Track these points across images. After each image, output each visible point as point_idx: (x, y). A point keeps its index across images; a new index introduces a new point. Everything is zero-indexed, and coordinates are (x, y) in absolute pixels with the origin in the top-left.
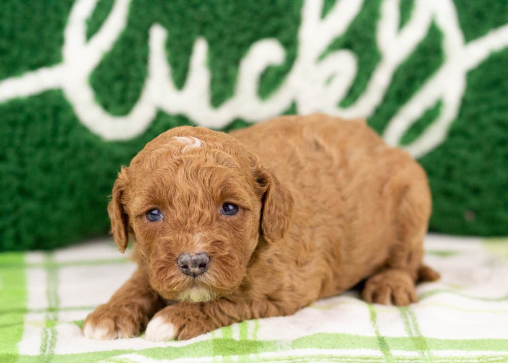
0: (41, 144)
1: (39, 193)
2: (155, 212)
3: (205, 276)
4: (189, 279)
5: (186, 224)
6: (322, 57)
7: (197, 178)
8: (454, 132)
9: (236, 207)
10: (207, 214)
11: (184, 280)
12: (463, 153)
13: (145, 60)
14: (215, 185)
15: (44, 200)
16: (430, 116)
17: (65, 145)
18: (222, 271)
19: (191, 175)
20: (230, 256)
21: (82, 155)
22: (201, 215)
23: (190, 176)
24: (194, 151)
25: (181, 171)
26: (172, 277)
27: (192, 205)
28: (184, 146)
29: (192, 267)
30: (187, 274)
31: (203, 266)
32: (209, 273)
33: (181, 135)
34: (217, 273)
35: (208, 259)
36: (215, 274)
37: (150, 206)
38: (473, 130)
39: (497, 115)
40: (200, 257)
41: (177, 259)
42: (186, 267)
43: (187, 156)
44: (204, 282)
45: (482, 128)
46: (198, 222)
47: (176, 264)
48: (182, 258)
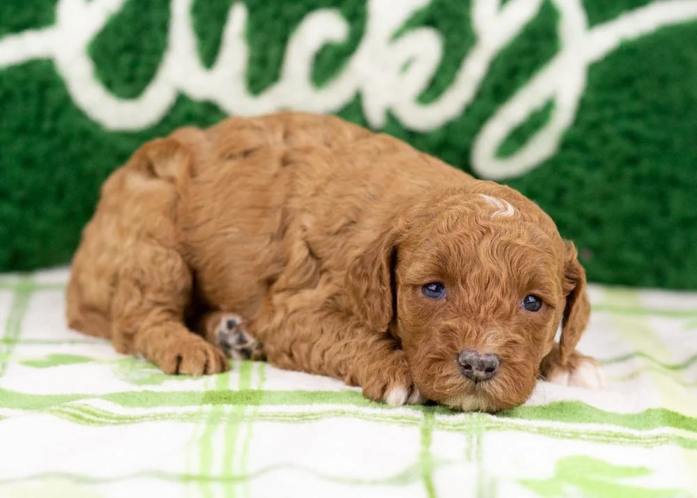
0: (22, 130)
1: (18, 194)
3: (489, 384)
4: (468, 383)
5: (479, 312)
6: (397, 35)
7: (504, 256)
8: (568, 143)
9: (540, 300)
10: (507, 304)
11: (463, 383)
12: (578, 171)
13: (164, 27)
15: (24, 203)
16: (537, 120)
17: (53, 133)
18: (512, 380)
19: (497, 250)
21: (75, 148)
22: (499, 304)
23: (495, 252)
24: (505, 220)
25: (486, 242)
26: (448, 376)
27: (490, 290)
28: (494, 211)
29: (477, 369)
30: (468, 376)
32: (496, 381)
33: (489, 195)
34: (507, 382)
35: (498, 363)
36: (504, 384)
38: (592, 142)
39: (625, 124)
41: (458, 355)
42: (468, 367)
43: (496, 224)
44: (487, 390)
45: (605, 140)
46: (494, 313)
47: (455, 361)
48: (466, 355)
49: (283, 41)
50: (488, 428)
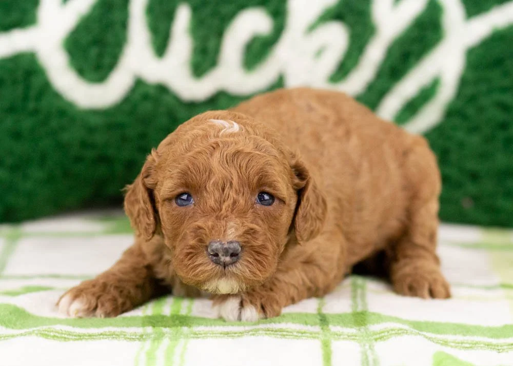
0: (11, 110)
1: (9, 161)
2: (185, 197)
3: (236, 266)
4: (219, 268)
5: (220, 211)
6: (312, 28)
8: (452, 113)
9: (272, 197)
10: (242, 201)
11: (213, 269)
12: (460, 135)
13: (124, 25)
14: (252, 172)
15: (14, 168)
16: (426, 95)
17: (36, 112)
20: (264, 247)
21: (54, 123)
22: (235, 202)
24: (232, 135)
25: (217, 155)
27: (226, 192)
28: (222, 130)
29: (223, 255)
30: (217, 263)
31: (234, 255)
32: (241, 264)
33: (218, 119)
35: (240, 249)
37: (181, 190)
38: (471, 111)
39: (498, 97)
40: (232, 246)
41: (207, 247)
42: (216, 255)
43: (223, 140)
44: (235, 272)
45: (481, 110)
47: (205, 252)
48: (213, 246)
49: (220, 34)
50: (376, 340)
